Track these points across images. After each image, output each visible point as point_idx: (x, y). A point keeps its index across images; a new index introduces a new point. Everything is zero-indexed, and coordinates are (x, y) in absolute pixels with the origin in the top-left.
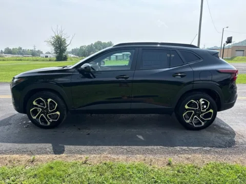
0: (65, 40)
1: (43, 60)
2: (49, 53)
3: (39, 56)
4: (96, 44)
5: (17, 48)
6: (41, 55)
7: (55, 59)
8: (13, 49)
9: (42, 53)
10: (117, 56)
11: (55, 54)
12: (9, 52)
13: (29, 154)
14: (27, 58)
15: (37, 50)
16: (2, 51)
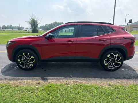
0: (37, 21)
1: (25, 32)
2: (28, 28)
3: (22, 30)
4: (54, 23)
5: (10, 25)
6: (23, 29)
7: (31, 31)
8: (7, 26)
9: (23, 28)
10: (66, 30)
11: (31, 29)
12: (5, 27)
14: (15, 31)
15: (20, 26)
16: (1, 27)
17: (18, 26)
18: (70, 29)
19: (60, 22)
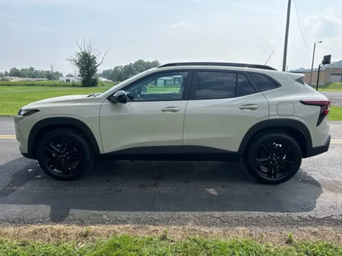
0: (95, 58)
1: (64, 86)
2: (72, 76)
3: (58, 79)
4: (136, 63)
5: (28, 68)
6: (61, 79)
7: (80, 83)
8: (22, 70)
9: (61, 75)
10: (165, 81)
11: (80, 78)
12: (15, 73)
13: (78, 224)
14: (42, 82)
15: (54, 71)
16: (6, 73)
17: (48, 69)
18: (175, 78)
19: (151, 61)
